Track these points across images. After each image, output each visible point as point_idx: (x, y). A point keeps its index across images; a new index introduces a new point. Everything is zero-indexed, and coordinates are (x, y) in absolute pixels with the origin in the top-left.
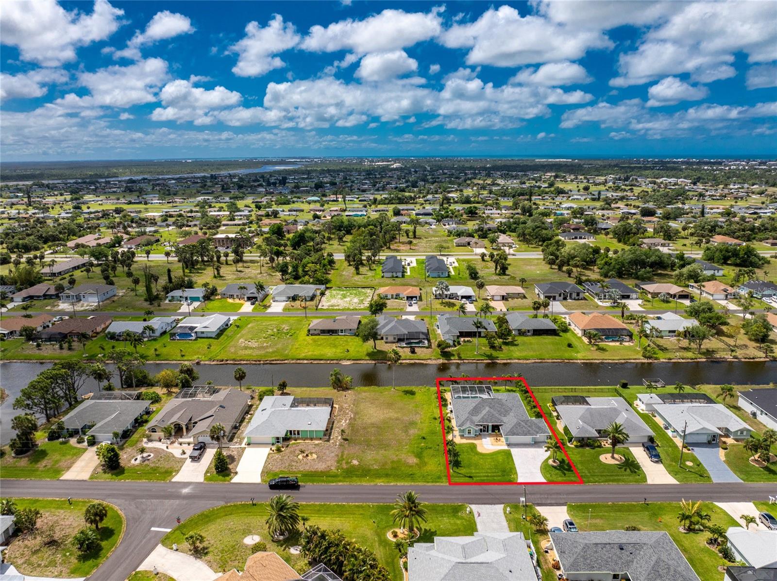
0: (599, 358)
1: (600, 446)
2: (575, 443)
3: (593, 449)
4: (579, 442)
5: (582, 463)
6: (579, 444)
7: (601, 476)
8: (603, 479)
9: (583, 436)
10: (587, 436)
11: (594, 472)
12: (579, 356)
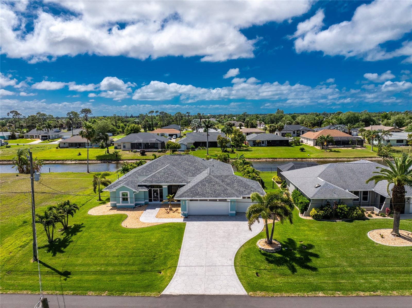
0: (333, 157)
1: (362, 218)
2: (313, 211)
3: (351, 221)
4: (321, 208)
5: (332, 246)
6: (321, 213)
7: (384, 273)
8: (390, 280)
9: (328, 197)
10: (336, 197)
11: (364, 265)
12: (312, 156)
